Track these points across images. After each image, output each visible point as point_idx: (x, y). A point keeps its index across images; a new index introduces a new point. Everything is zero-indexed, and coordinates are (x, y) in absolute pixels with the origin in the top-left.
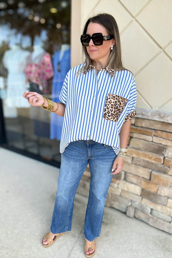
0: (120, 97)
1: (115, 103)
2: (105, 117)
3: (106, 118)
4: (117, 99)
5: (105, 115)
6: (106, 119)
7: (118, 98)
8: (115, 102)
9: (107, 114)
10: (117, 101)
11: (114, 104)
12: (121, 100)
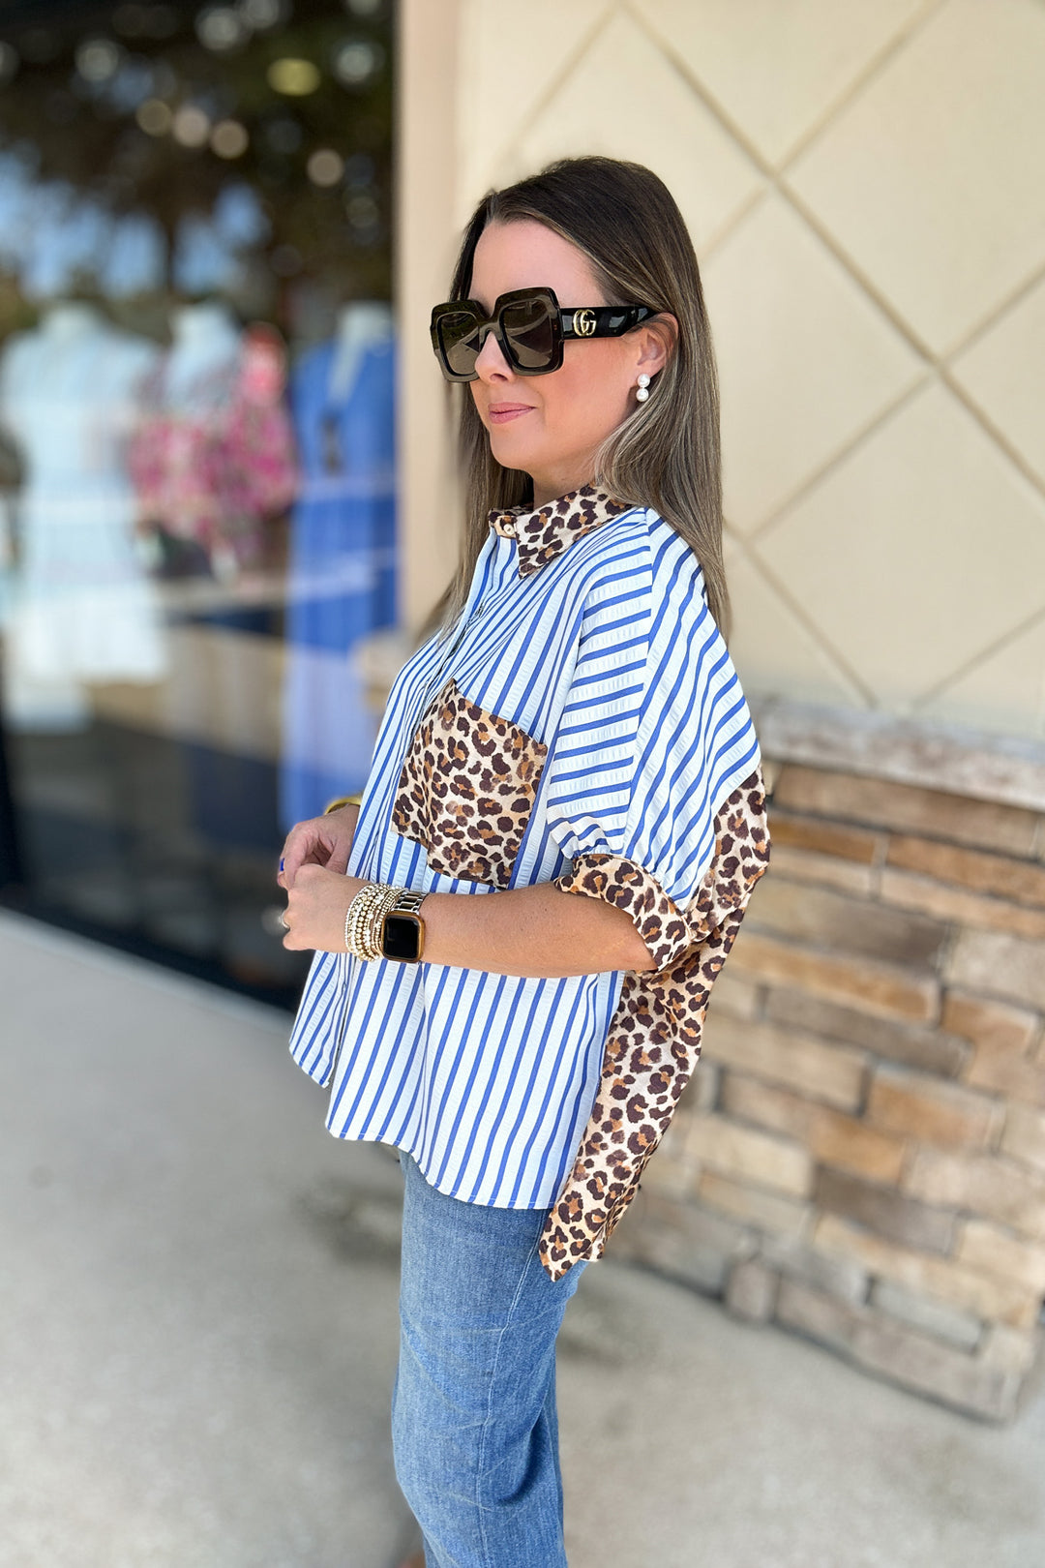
0: (484, 719)
1: (445, 752)
2: (402, 821)
3: (410, 832)
4: (463, 725)
5: (403, 811)
6: (410, 838)
7: (473, 725)
8: (446, 746)
9: (412, 802)
10: (468, 741)
11: (441, 756)
12: (500, 741)
